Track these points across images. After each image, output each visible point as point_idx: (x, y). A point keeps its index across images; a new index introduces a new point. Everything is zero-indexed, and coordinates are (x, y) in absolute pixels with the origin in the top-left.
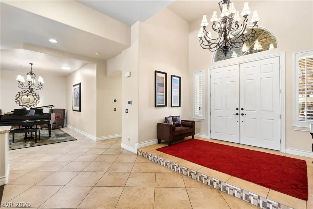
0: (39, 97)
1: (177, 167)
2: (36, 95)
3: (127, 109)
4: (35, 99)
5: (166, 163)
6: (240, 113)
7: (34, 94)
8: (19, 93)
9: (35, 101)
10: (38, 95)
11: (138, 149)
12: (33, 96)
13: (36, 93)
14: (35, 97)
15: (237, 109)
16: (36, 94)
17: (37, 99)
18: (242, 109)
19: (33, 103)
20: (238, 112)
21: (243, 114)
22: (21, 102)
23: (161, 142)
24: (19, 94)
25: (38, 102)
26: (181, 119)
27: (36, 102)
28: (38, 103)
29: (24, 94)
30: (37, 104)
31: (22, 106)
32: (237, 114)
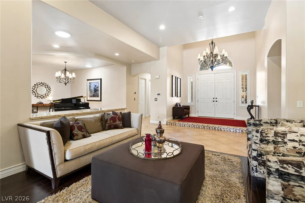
0: (50, 89)
1: (196, 126)
2: (48, 87)
3: (157, 99)
4: (47, 90)
5: (189, 125)
6: (215, 100)
7: (47, 86)
8: (35, 85)
9: (47, 92)
10: (50, 87)
11: (167, 122)
12: (46, 87)
13: (48, 85)
15: (214, 98)
17: (49, 91)
18: (216, 98)
19: (46, 94)
20: (214, 100)
21: (216, 101)
22: (36, 93)
23: (175, 118)
25: (49, 93)
26: (182, 105)
29: (38, 86)
30: (49, 95)
31: (37, 97)
32: (214, 101)
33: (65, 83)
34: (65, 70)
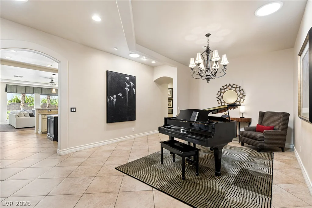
0: (244, 93)
2: (240, 91)
4: (239, 96)
8: (221, 89)
9: (239, 99)
10: (242, 90)
12: (236, 91)
13: (240, 87)
14: (238, 92)
16: (239, 89)
17: (241, 96)
19: (236, 102)
22: (222, 101)
24: (221, 91)
25: (242, 100)
27: (240, 101)
28: (243, 102)
29: (226, 90)
30: (241, 103)
33: (207, 77)
34: (208, 51)
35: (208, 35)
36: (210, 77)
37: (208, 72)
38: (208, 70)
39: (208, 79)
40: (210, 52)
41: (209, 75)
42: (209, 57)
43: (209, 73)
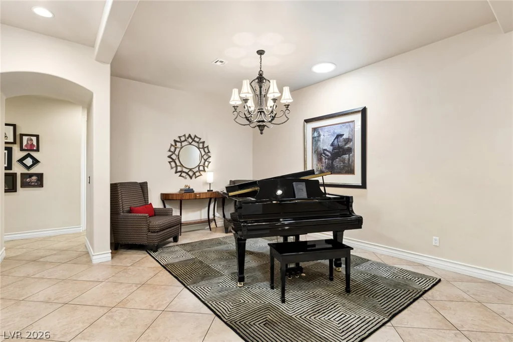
0: (209, 152)
2: (203, 148)
4: (202, 157)
7: (201, 145)
8: (175, 141)
9: (203, 161)
10: (207, 147)
12: (199, 148)
13: (204, 143)
17: (205, 157)
19: (199, 166)
24: (176, 145)
25: (207, 163)
27: (204, 165)
30: (206, 168)
31: (179, 174)
33: (261, 124)
34: (261, 79)
35: (261, 53)
36: (264, 124)
37: (261, 114)
38: (261, 112)
39: (261, 128)
40: (264, 80)
41: (262, 120)
42: (262, 89)
43: (263, 118)
